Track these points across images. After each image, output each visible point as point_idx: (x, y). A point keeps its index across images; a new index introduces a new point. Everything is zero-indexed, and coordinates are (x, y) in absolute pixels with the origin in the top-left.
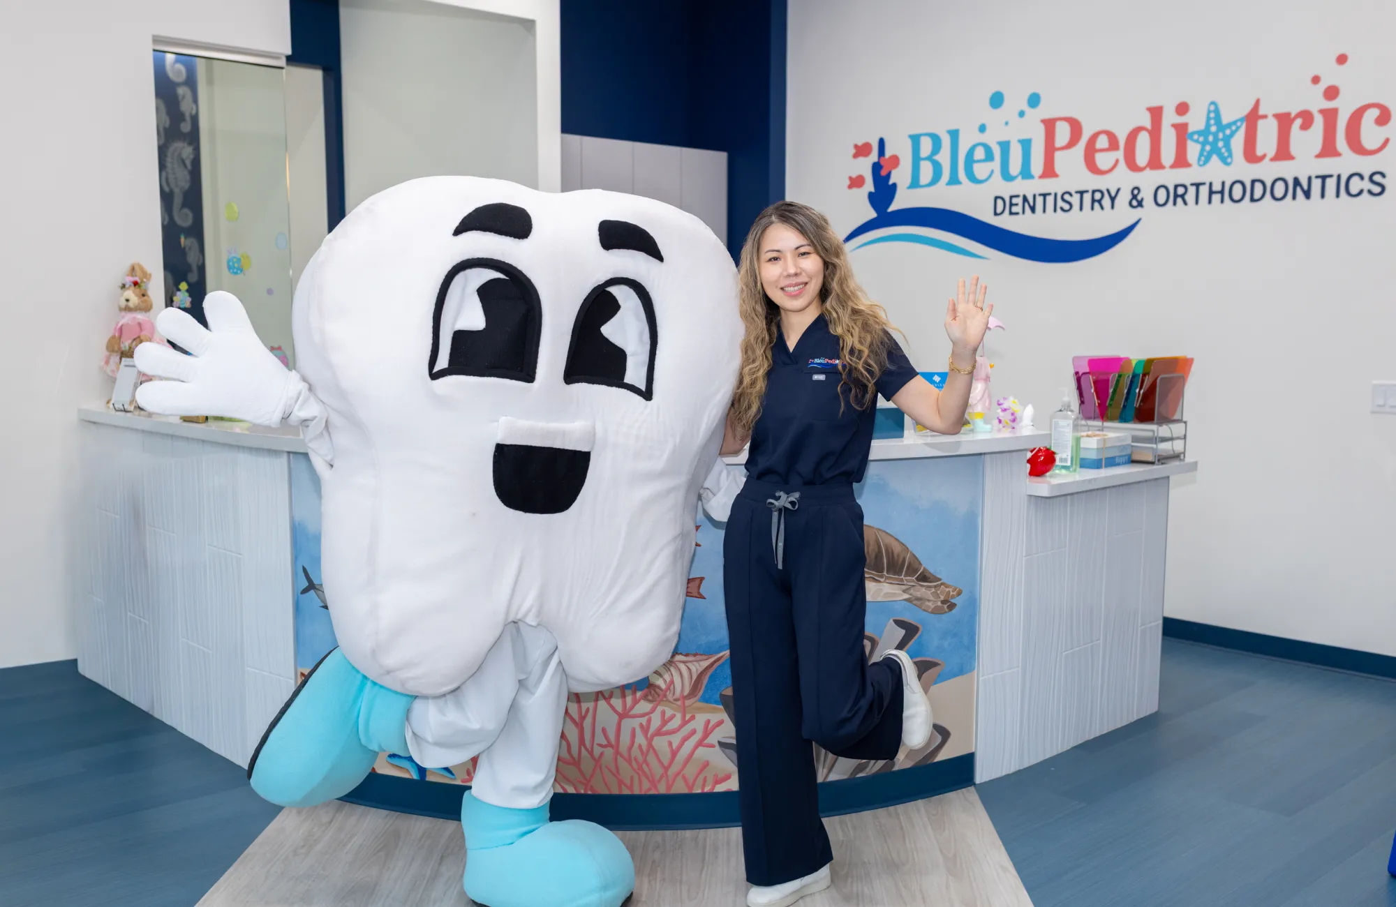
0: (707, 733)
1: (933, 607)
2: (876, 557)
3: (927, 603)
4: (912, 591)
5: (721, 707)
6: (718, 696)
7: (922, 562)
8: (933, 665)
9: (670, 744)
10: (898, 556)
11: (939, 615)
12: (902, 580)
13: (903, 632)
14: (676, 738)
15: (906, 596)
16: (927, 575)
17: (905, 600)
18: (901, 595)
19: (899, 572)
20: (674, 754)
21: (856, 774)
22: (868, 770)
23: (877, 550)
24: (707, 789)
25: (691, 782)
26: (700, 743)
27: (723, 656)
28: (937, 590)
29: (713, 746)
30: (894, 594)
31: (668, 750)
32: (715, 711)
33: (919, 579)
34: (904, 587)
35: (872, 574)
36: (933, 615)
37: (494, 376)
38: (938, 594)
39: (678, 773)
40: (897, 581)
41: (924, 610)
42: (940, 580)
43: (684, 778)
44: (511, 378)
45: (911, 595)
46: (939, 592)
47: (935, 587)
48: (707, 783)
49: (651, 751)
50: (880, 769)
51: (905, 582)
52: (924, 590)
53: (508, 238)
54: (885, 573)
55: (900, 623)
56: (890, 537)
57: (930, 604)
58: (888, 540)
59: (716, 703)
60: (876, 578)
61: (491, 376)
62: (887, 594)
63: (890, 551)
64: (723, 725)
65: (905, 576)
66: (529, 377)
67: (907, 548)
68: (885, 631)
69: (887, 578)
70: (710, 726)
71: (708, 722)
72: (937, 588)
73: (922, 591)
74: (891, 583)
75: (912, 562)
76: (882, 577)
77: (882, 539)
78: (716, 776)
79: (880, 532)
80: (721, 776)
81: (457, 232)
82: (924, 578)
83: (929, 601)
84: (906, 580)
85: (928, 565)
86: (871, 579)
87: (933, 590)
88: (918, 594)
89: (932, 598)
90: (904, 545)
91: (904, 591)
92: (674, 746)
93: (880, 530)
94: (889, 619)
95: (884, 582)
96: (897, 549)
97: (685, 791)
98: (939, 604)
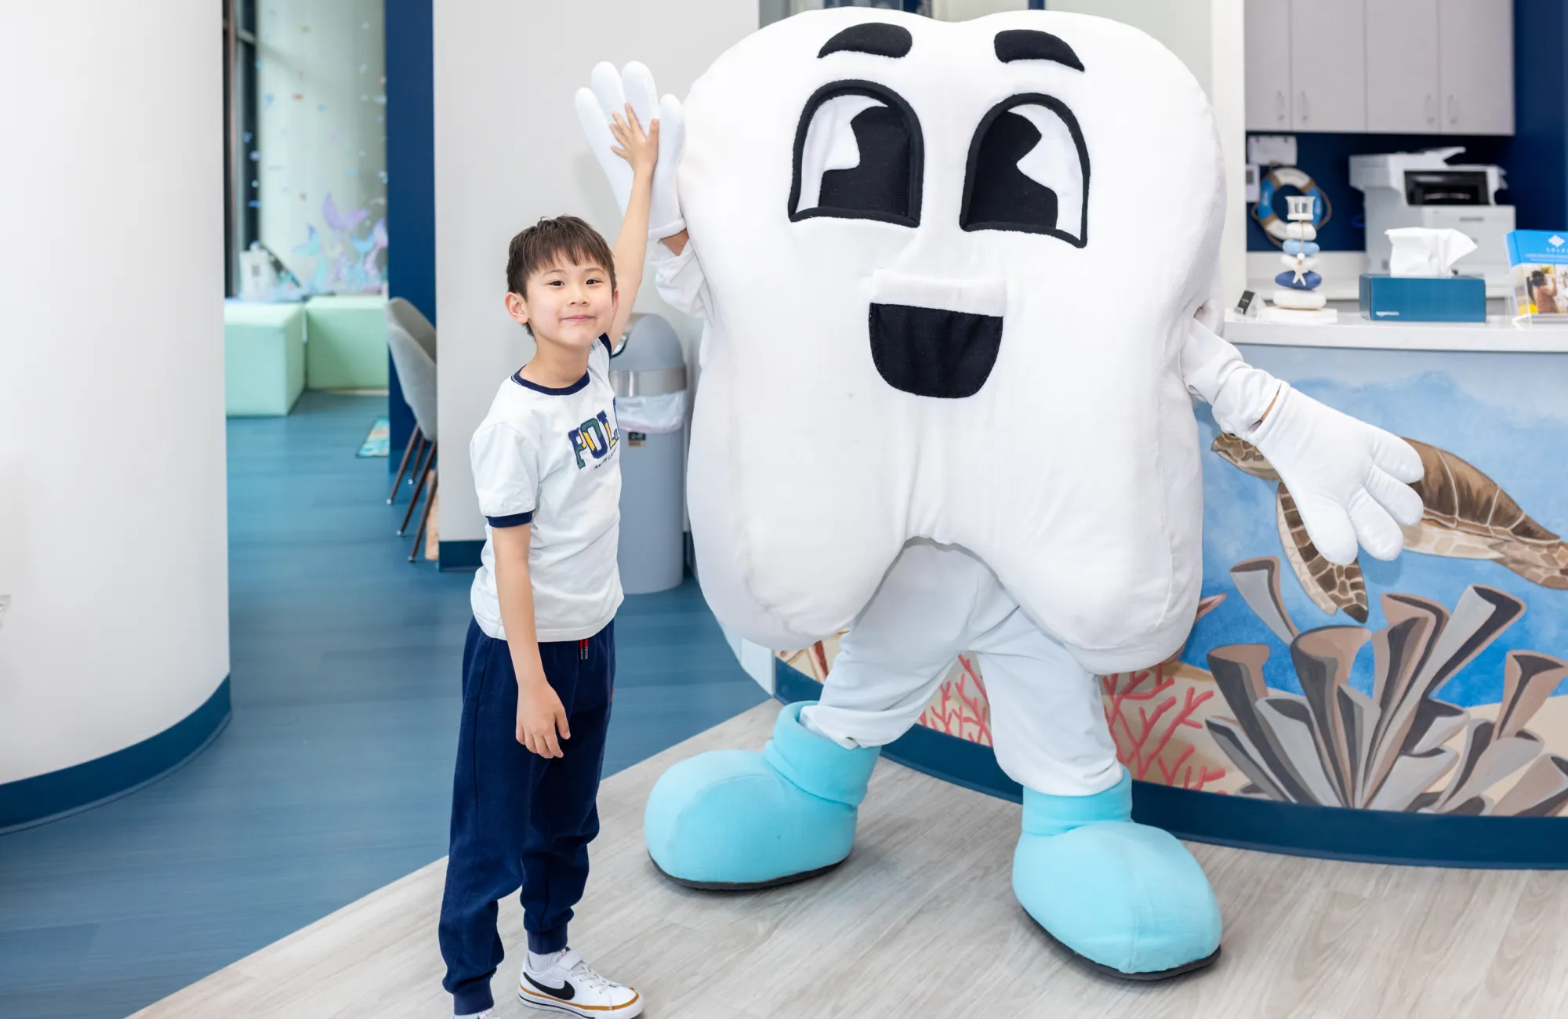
0: (1190, 708)
1: (1545, 576)
2: (1441, 491)
3: (1534, 570)
4: (1505, 548)
5: (1209, 673)
6: (1204, 657)
7: (1522, 507)
8: (1550, 665)
9: (1142, 712)
10: (1479, 492)
11: (1559, 592)
12: (1487, 530)
13: (1489, 609)
14: (1150, 707)
15: (1495, 555)
16: (1532, 527)
17: (1496, 560)
18: (1485, 551)
19: (1482, 518)
20: (1148, 726)
21: (1419, 808)
22: (1437, 805)
23: (1441, 479)
24: (1192, 785)
25: (1170, 768)
26: (1181, 719)
27: (1212, 601)
28: (1551, 553)
29: (1199, 726)
30: (1475, 550)
31: (1138, 719)
32: (1205, 678)
33: (1516, 531)
34: (1490, 541)
35: (1437, 516)
36: (1546, 590)
37: (866, 218)
38: (1553, 559)
39: (1151, 757)
40: (1481, 530)
41: (1529, 580)
42: (1556, 537)
43: (1160, 762)
44: (889, 221)
45: (1502, 553)
46: (1555, 556)
47: (1549, 547)
48: (1192, 776)
49: (1118, 717)
50: (1460, 808)
51: (1493, 534)
52: (1527, 549)
53: (882, 57)
54: (1456, 516)
55: (1486, 594)
56: (1464, 465)
57: (1540, 572)
58: (1460, 468)
59: (1201, 665)
60: (1442, 521)
61: (862, 218)
62: (1459, 548)
63: (1464, 485)
64: (1212, 699)
65: (1491, 524)
66: (912, 220)
67: (1495, 484)
68: (1459, 604)
69: (1459, 524)
70: (1195, 697)
71: (1192, 691)
72: (1552, 549)
73: (1523, 549)
74: (1467, 533)
75: (1504, 506)
76: (1452, 521)
77: (1449, 467)
78: (1204, 769)
79: (1445, 455)
80: (1210, 770)
81: (823, 53)
82: (1527, 530)
83: (1538, 566)
84: (1495, 531)
85: (1531, 510)
86: (1433, 522)
87: (1545, 551)
88: (1517, 554)
89: (1542, 563)
90: (1487, 477)
91: (1492, 547)
92: (1148, 716)
93: (1446, 452)
94: (1466, 587)
95: (1456, 529)
96: (1476, 483)
97: (1162, 781)
98: (1557, 574)
